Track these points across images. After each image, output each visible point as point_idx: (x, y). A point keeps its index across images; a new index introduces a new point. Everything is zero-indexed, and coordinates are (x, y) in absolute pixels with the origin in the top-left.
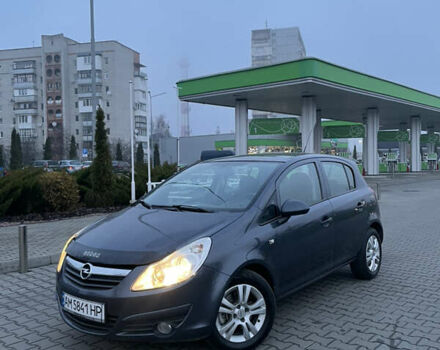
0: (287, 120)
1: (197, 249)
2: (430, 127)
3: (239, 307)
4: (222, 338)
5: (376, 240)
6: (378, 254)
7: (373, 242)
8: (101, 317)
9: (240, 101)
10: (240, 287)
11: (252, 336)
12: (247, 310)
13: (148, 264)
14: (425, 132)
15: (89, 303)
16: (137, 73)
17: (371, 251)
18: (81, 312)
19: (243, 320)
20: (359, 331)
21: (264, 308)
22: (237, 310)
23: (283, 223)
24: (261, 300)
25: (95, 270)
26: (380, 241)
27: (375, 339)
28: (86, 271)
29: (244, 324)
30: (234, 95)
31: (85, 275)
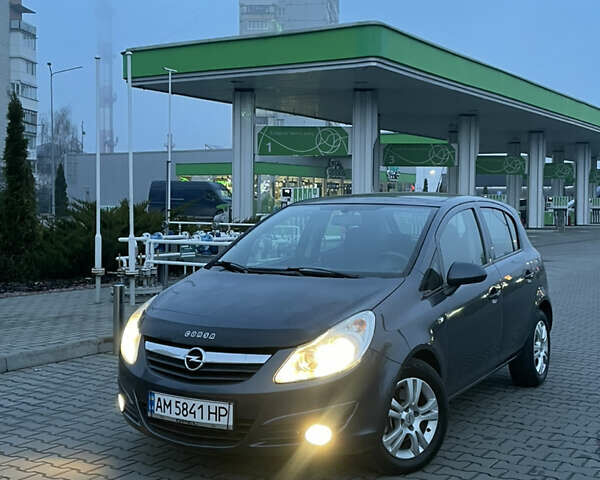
0: (325, 131)
1: (355, 328)
2: (557, 152)
3: (406, 410)
4: (388, 451)
5: (544, 327)
6: (545, 349)
7: (541, 329)
8: (227, 422)
9: (240, 92)
10: (410, 381)
11: (421, 450)
12: (416, 414)
13: (296, 347)
14: (549, 160)
15: (206, 404)
16: (15, 24)
17: (538, 343)
18: (190, 418)
19: (411, 428)
20: (551, 446)
21: (437, 412)
22: (405, 413)
23: (450, 294)
24: (433, 401)
25: (209, 357)
26: (548, 330)
27: (577, 454)
28: (194, 359)
29: (413, 433)
30: (234, 81)
31: (193, 364)
